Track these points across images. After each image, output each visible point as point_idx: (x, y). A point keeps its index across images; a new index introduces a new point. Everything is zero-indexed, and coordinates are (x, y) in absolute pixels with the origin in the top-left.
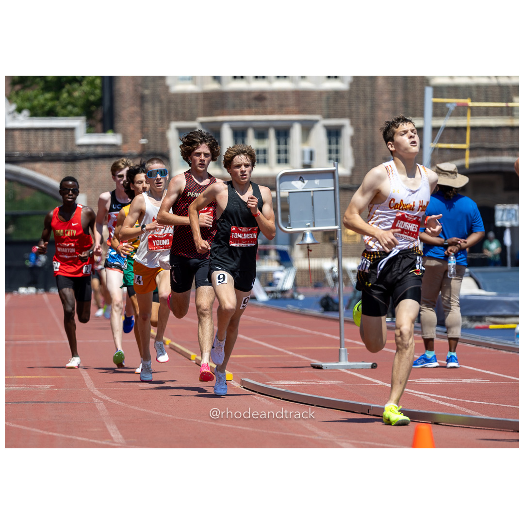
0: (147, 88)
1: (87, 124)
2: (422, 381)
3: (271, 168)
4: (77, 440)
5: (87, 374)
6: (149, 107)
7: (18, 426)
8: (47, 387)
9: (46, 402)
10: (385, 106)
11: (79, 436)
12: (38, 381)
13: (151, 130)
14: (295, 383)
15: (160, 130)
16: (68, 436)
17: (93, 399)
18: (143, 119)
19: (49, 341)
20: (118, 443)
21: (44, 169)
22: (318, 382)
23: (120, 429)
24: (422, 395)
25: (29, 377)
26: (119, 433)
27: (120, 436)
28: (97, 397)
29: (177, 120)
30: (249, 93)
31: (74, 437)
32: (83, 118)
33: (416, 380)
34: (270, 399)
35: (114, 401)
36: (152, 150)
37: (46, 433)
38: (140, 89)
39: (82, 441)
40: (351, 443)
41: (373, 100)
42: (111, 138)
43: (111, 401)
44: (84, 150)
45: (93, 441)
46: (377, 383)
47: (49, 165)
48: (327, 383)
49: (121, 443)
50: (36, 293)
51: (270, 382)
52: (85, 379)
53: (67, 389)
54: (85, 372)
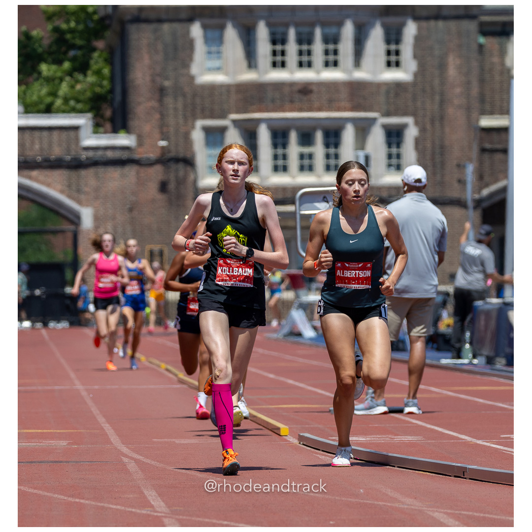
0: (167, 78)
1: (94, 123)
4: (111, 508)
5: (110, 428)
6: (169, 100)
7: (35, 491)
8: (63, 443)
9: (66, 462)
10: (456, 102)
11: (112, 504)
12: (52, 436)
13: (172, 129)
14: (364, 439)
15: (182, 129)
16: (99, 504)
17: (121, 459)
18: (163, 116)
19: (56, 388)
20: (161, 512)
21: (41, 178)
22: (392, 439)
23: (161, 495)
25: (40, 431)
26: (160, 500)
27: (162, 504)
28: (126, 456)
29: (204, 117)
30: (292, 84)
31: (106, 505)
32: (90, 115)
35: (148, 461)
36: (172, 154)
37: (70, 499)
38: (158, 79)
39: (117, 510)
40: (445, 513)
41: (442, 94)
42: (123, 140)
43: (144, 460)
44: (90, 154)
45: (130, 509)
46: (464, 439)
47: (48, 172)
48: (403, 439)
49: (164, 513)
50: (33, 327)
51: (333, 438)
52: (108, 434)
53: (89, 446)
54: (107, 425)
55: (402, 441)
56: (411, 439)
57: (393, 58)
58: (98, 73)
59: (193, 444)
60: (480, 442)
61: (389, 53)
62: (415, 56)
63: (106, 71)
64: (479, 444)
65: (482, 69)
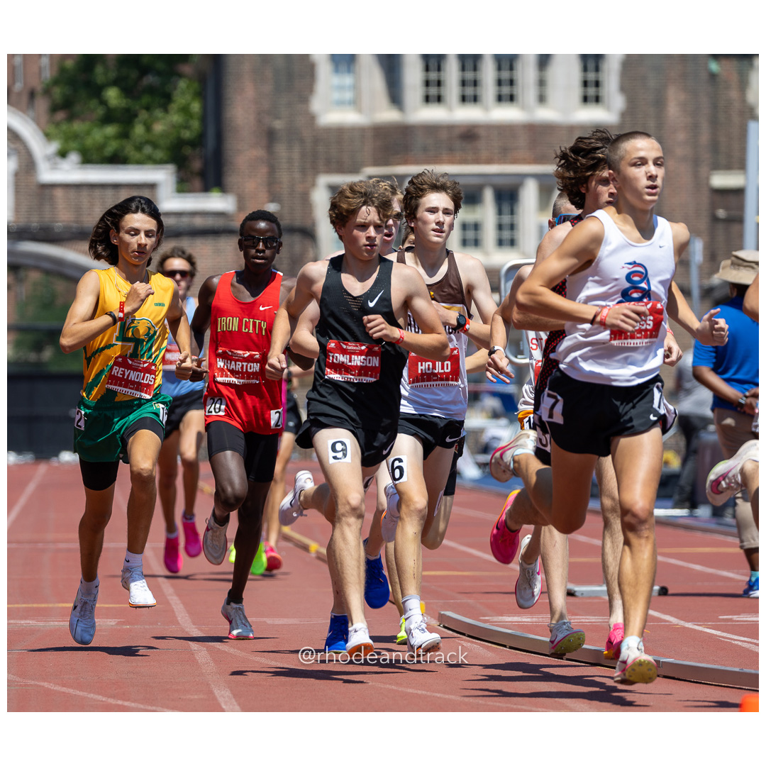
0: (277, 117)
1: (178, 177)
2: (745, 619)
3: (486, 254)
5: (178, 602)
6: (281, 149)
7: (64, 689)
8: (112, 622)
10: (679, 151)
13: (284, 189)
14: (529, 620)
15: (299, 188)
17: (189, 645)
18: (272, 170)
23: (237, 696)
24: (745, 642)
26: (235, 703)
29: (329, 171)
30: (450, 128)
32: (171, 168)
33: (735, 617)
34: (487, 648)
36: (286, 222)
38: (267, 119)
42: (217, 202)
44: (171, 221)
46: (668, 621)
48: (583, 620)
51: (487, 618)
52: (175, 610)
53: (146, 627)
54: (175, 598)
55: (582, 622)
56: (594, 620)
57: (591, 91)
58: (185, 110)
59: (290, 625)
60: (689, 625)
61: (585, 84)
62: (623, 89)
63: (196, 107)
64: (688, 628)
65: (715, 107)
